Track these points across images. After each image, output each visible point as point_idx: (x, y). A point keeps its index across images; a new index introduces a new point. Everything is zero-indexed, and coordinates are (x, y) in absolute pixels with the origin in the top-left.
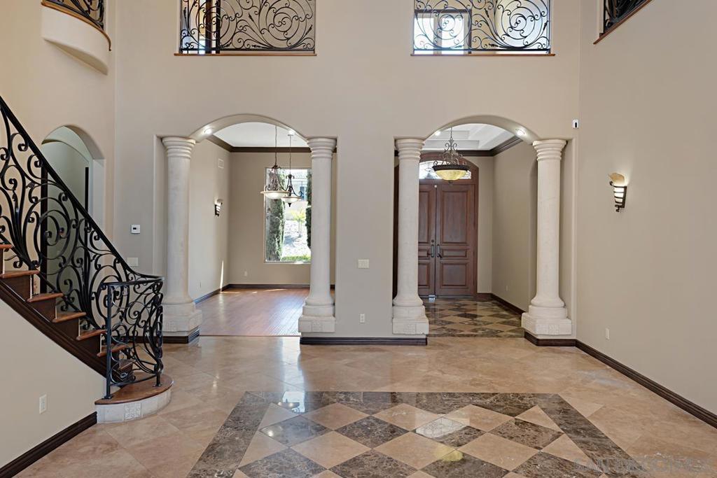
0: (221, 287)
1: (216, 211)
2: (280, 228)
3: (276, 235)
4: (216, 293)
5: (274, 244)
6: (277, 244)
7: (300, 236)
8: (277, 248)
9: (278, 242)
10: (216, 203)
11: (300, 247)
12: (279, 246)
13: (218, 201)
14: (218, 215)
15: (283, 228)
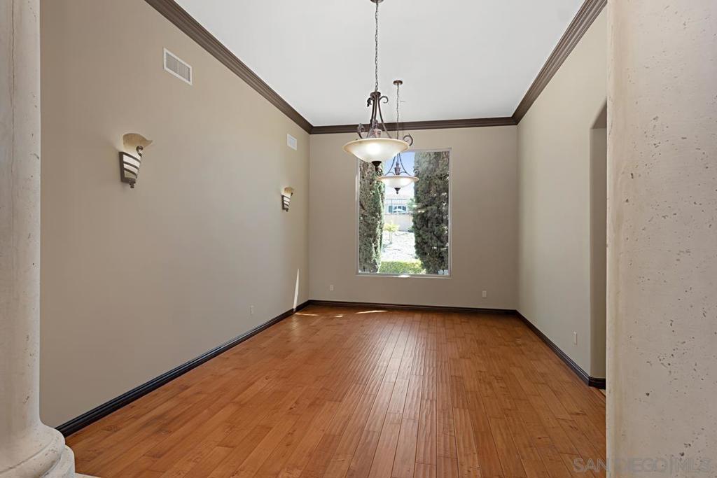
0: (295, 307)
1: (283, 204)
2: (378, 230)
3: (372, 239)
4: (288, 314)
5: (371, 250)
6: (373, 250)
7: (391, 243)
8: (374, 255)
9: (376, 248)
10: (283, 194)
11: (391, 252)
12: (377, 253)
13: (286, 189)
14: (287, 210)
15: (382, 231)
